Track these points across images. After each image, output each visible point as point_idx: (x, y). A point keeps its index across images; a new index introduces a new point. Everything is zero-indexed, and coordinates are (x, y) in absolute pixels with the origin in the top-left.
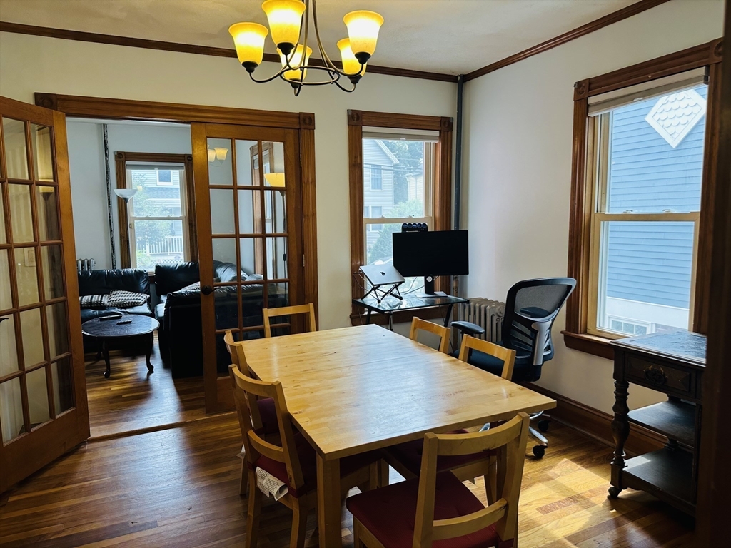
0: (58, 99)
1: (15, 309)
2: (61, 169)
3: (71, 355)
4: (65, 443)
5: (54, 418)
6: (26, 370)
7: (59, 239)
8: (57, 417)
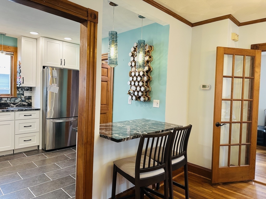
0: (259, 46)
1: (230, 122)
2: (257, 72)
3: (251, 144)
4: (243, 177)
5: (240, 166)
6: (231, 144)
7: (252, 99)
8: (241, 166)
